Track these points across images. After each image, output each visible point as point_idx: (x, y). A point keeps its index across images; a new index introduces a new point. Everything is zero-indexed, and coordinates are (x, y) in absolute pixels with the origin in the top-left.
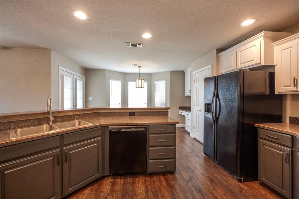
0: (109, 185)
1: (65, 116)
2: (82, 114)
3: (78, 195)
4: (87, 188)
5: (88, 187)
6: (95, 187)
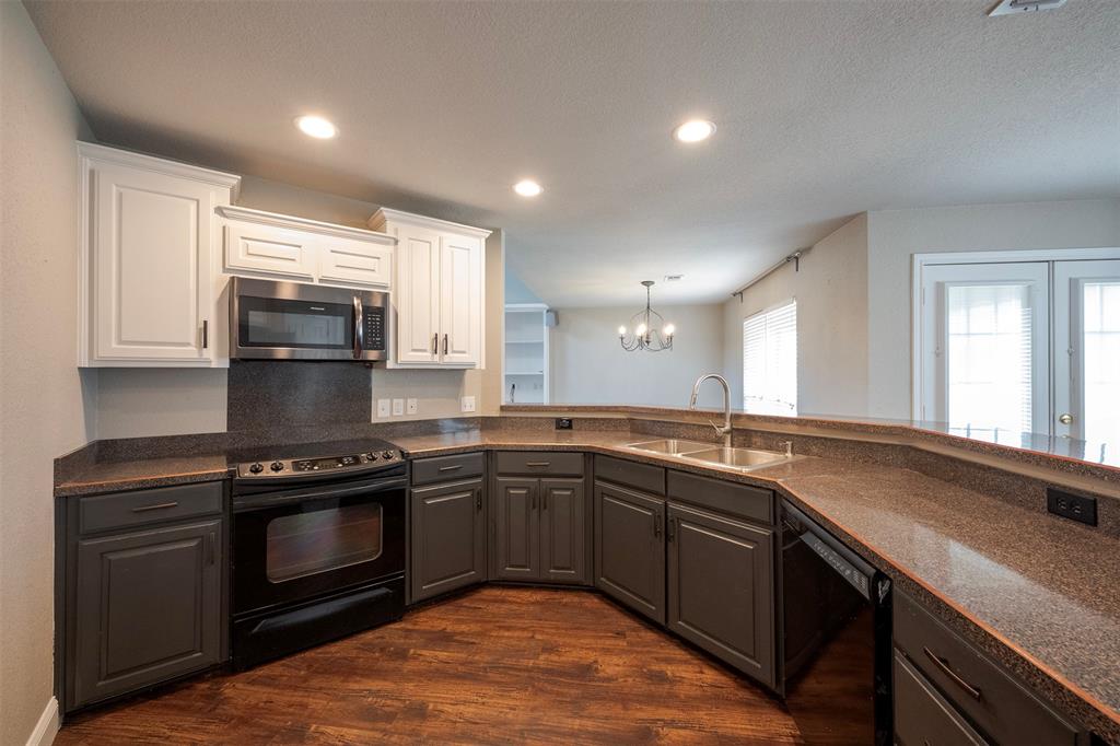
0: (762, 732)
1: (772, 433)
2: (825, 439)
3: (696, 662)
4: (725, 675)
5: (733, 676)
6: (736, 692)
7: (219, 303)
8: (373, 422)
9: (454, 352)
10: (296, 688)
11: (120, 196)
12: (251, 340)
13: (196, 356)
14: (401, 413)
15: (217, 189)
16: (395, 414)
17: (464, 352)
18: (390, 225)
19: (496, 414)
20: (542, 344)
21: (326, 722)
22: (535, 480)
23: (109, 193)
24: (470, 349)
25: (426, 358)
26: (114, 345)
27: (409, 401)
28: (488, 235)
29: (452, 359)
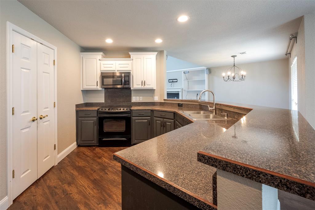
7: (100, 77)
8: (132, 102)
9: (147, 85)
10: (105, 152)
11: (86, 60)
12: (104, 84)
13: (96, 88)
14: (138, 100)
15: (99, 56)
16: (137, 100)
17: (150, 85)
18: (131, 56)
19: (163, 101)
20: (205, 80)
21: (105, 158)
22: (162, 119)
23: (84, 60)
24: (152, 84)
25: (140, 87)
26: (85, 86)
27: (140, 97)
28: (156, 54)
29: (147, 87)
